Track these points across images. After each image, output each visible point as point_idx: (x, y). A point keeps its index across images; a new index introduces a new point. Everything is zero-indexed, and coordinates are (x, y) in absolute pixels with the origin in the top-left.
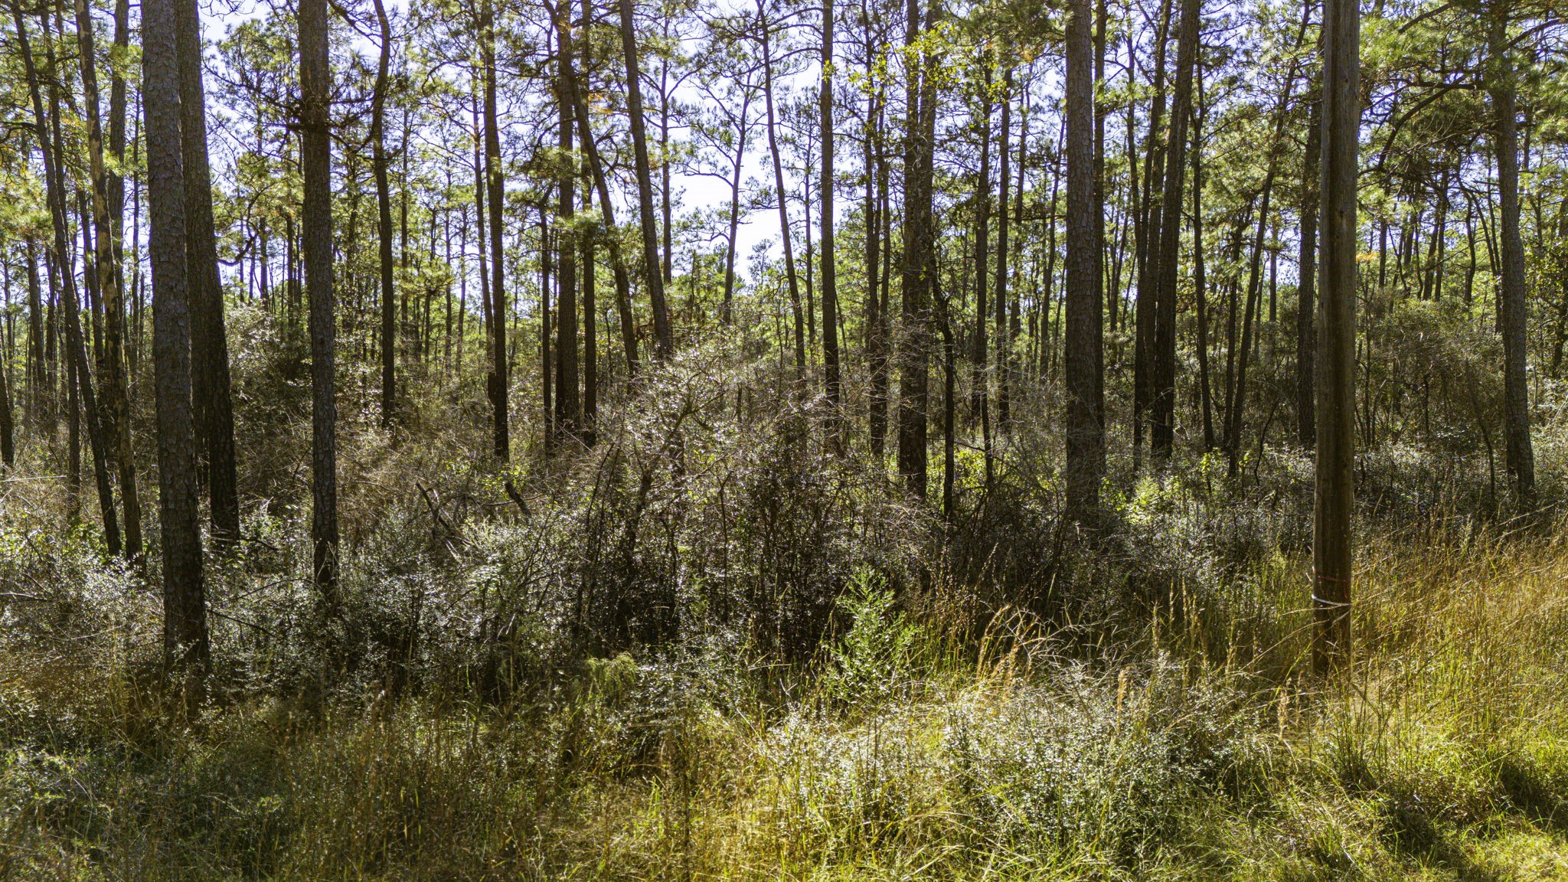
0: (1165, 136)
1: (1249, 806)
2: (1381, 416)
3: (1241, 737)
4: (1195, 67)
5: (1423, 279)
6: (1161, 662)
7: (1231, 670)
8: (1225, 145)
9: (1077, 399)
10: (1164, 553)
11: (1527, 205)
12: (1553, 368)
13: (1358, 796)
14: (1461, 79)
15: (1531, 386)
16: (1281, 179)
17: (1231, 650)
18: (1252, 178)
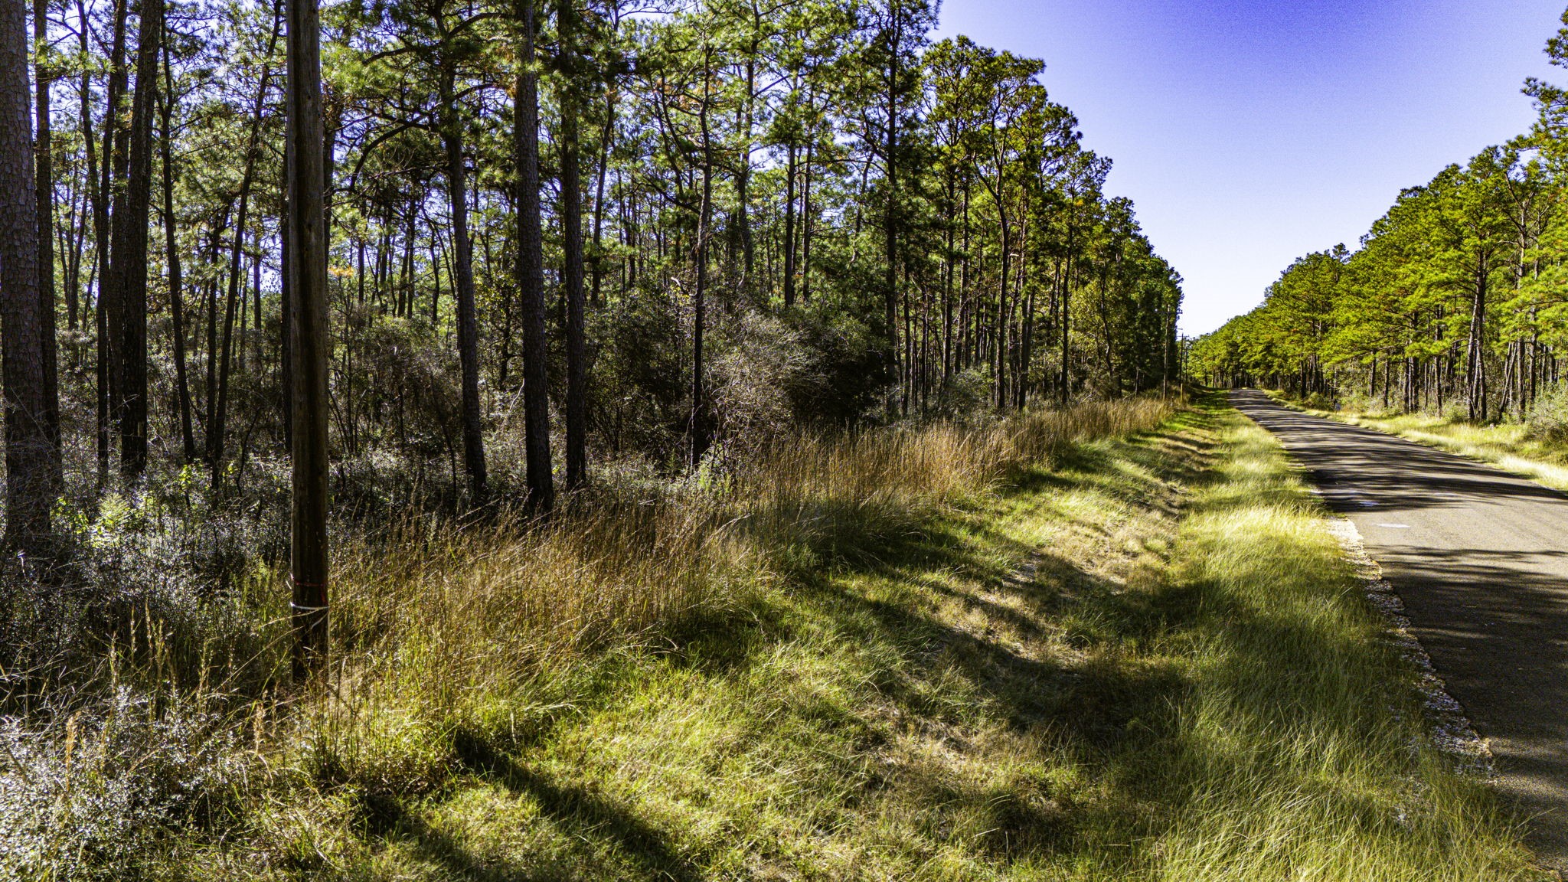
0: (128, 117)
1: (221, 832)
2: (362, 423)
3: (214, 761)
4: (161, 50)
5: (397, 297)
6: (122, 698)
7: (203, 693)
8: (199, 140)
9: (15, 407)
10: (133, 577)
11: (477, 240)
12: (500, 382)
13: (331, 793)
14: (418, 119)
15: (484, 397)
16: (258, 185)
17: (203, 673)
18: (229, 179)
